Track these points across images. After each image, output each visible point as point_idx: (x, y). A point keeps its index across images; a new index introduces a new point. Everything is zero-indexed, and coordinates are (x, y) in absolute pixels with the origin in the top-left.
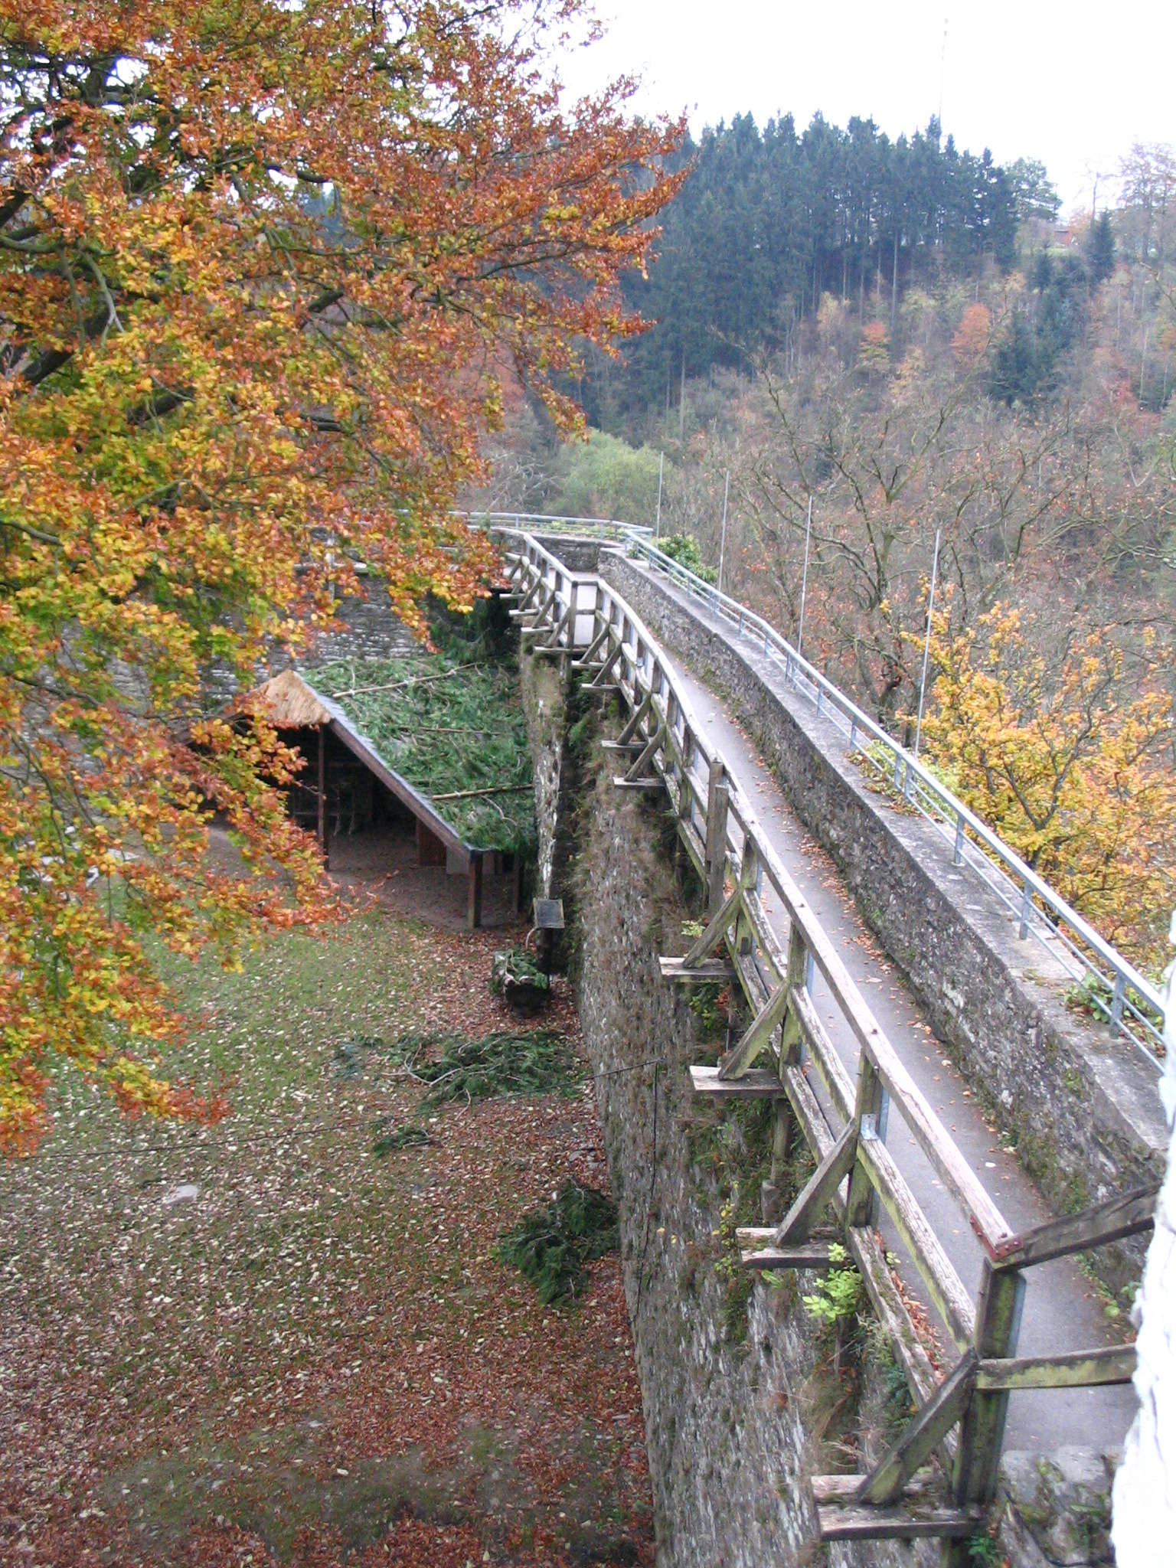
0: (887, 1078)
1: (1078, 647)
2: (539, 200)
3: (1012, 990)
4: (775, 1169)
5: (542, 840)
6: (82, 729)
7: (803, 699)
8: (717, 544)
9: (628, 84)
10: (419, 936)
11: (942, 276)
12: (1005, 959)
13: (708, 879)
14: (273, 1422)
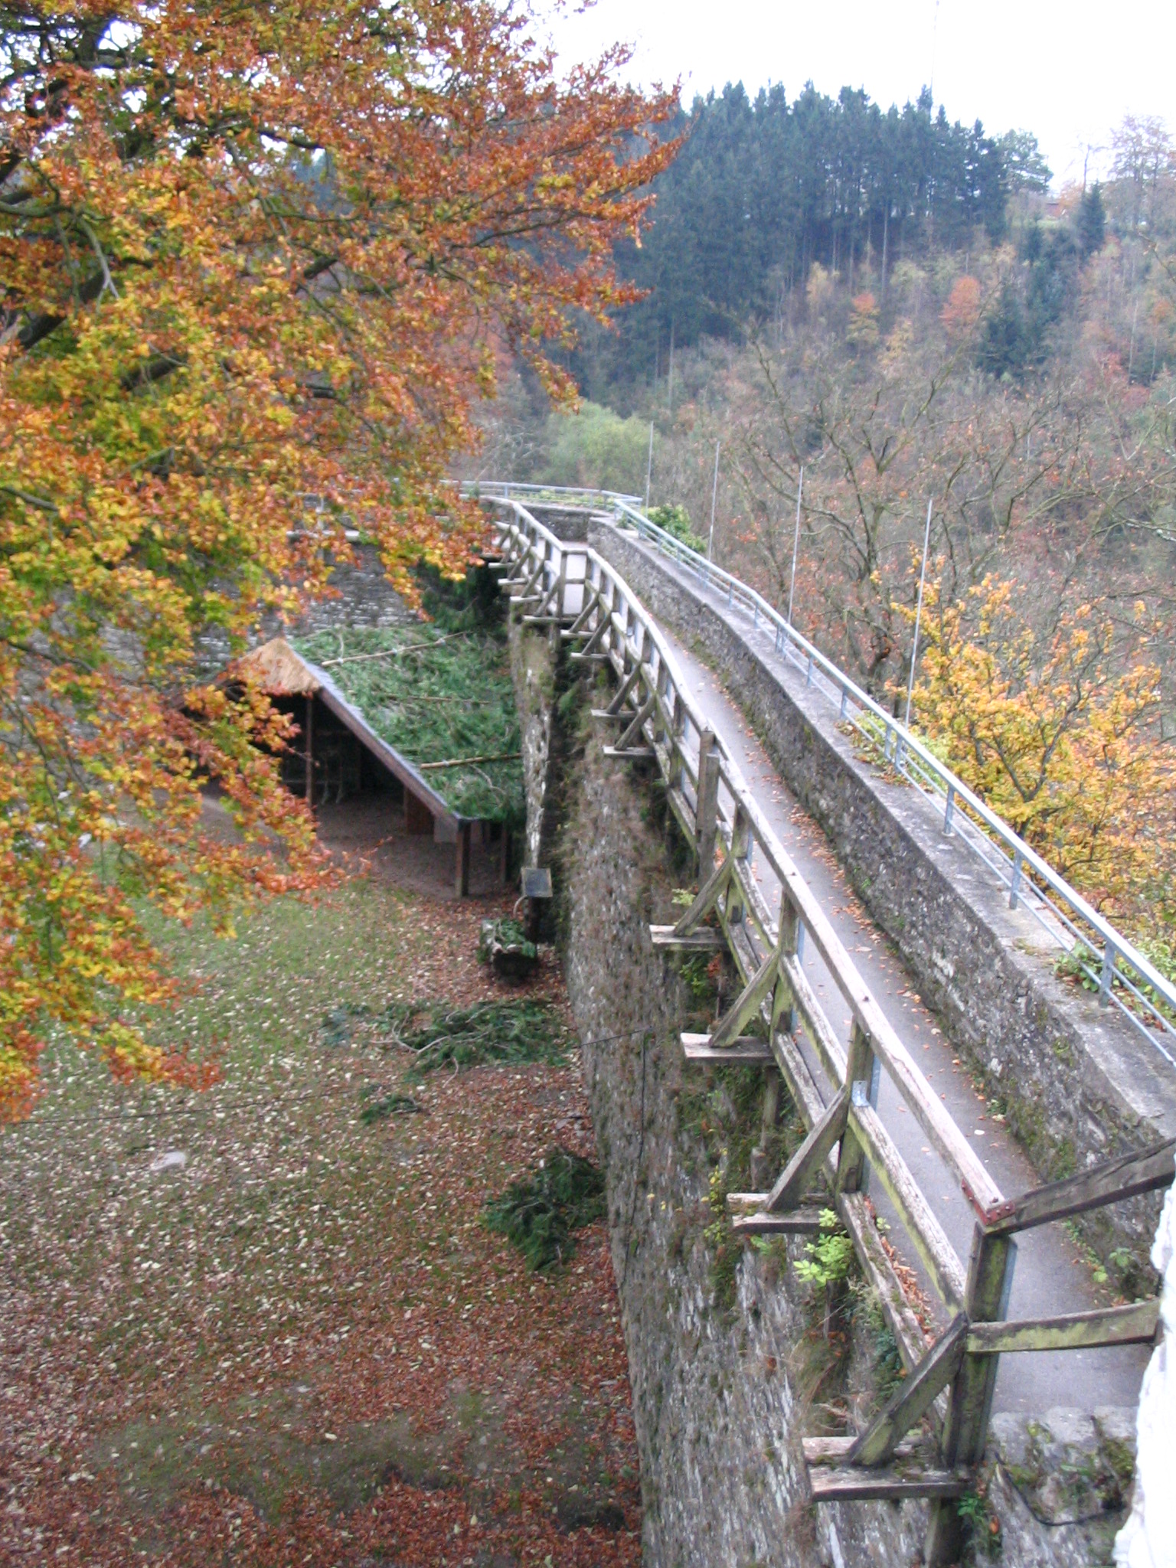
0: (879, 1045)
1: (1067, 620)
2: (534, 168)
3: (1003, 959)
4: (764, 1135)
5: (530, 810)
6: (75, 695)
7: (793, 669)
8: (707, 514)
9: (622, 52)
10: (407, 904)
11: (932, 248)
12: (995, 929)
13: (698, 848)
14: (262, 1387)
